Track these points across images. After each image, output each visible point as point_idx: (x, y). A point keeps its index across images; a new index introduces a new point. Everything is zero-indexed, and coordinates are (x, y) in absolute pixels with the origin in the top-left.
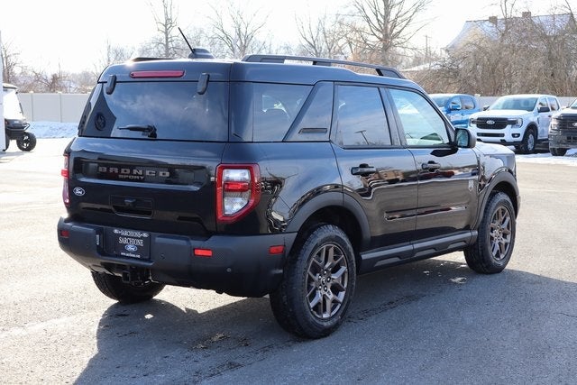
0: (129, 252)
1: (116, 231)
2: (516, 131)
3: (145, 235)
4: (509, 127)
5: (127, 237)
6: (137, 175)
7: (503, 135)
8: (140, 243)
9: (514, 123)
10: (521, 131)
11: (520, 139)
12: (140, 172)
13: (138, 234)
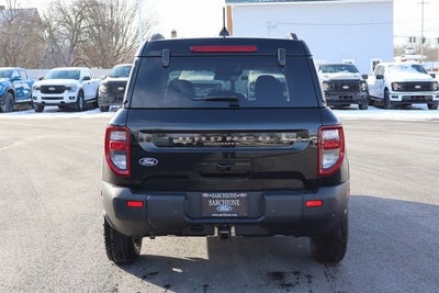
0: (222, 213)
1: (205, 195)
2: (72, 94)
3: (242, 195)
4: (66, 91)
5: (219, 199)
6: (232, 141)
7: (62, 98)
8: (237, 203)
9: (69, 89)
10: (75, 94)
11: (75, 100)
12: (236, 139)
13: (234, 195)
